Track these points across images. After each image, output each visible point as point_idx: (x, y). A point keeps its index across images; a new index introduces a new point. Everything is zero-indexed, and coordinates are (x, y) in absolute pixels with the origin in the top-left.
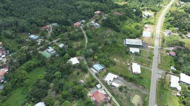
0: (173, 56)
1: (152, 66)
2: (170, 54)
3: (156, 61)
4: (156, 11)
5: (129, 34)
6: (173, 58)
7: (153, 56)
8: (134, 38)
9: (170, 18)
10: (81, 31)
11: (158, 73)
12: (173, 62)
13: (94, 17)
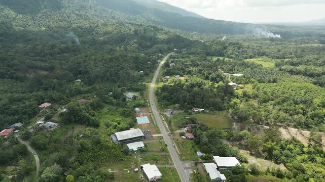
0: (192, 139)
1: (171, 160)
2: (187, 137)
3: (173, 152)
4: (140, 90)
5: (116, 125)
6: (192, 141)
7: (167, 146)
8: (127, 129)
9: (163, 94)
10: (17, 143)
11: (185, 168)
12: (196, 147)
13: (40, 113)
